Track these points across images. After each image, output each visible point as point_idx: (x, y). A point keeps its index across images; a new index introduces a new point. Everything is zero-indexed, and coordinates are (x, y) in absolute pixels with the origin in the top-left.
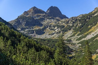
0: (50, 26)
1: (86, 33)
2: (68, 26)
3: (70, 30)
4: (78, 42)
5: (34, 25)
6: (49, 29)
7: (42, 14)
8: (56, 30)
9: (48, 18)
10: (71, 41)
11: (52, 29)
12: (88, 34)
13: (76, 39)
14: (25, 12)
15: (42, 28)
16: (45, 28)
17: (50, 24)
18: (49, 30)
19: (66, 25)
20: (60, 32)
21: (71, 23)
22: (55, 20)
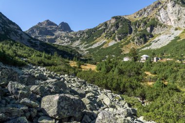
0: (61, 37)
1: (92, 43)
2: (76, 37)
3: (78, 40)
4: (85, 49)
5: (47, 35)
7: (54, 27)
8: (66, 40)
9: (60, 30)
10: (79, 48)
11: (62, 39)
12: (94, 44)
13: (84, 47)
14: (39, 23)
15: (53, 37)
16: (56, 38)
17: (61, 35)
18: (60, 40)
19: (74, 37)
20: (69, 42)
22: (65, 32)
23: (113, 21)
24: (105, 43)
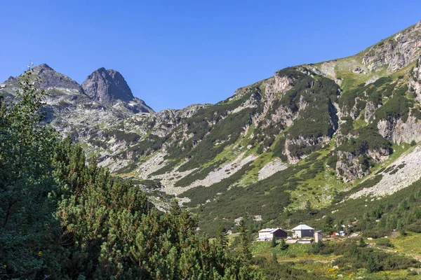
1: (206, 166)
2: (151, 137)
3: (157, 149)
4: (181, 190)
6: (90, 141)
8: (112, 148)
9: (89, 106)
10: (160, 185)
11: (99, 144)
12: (212, 169)
13: (176, 180)
14: (11, 78)
18: (89, 145)
19: (144, 133)
20: (124, 155)
21: (160, 129)
22: (110, 114)
23: (283, 85)
24: (248, 167)
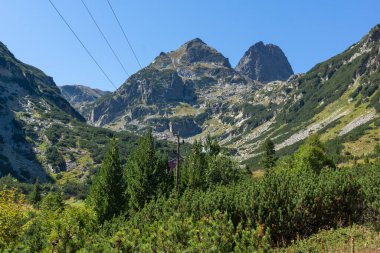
9: (229, 79)
11: (228, 120)
14: (162, 54)
16: (208, 114)
17: (230, 99)
